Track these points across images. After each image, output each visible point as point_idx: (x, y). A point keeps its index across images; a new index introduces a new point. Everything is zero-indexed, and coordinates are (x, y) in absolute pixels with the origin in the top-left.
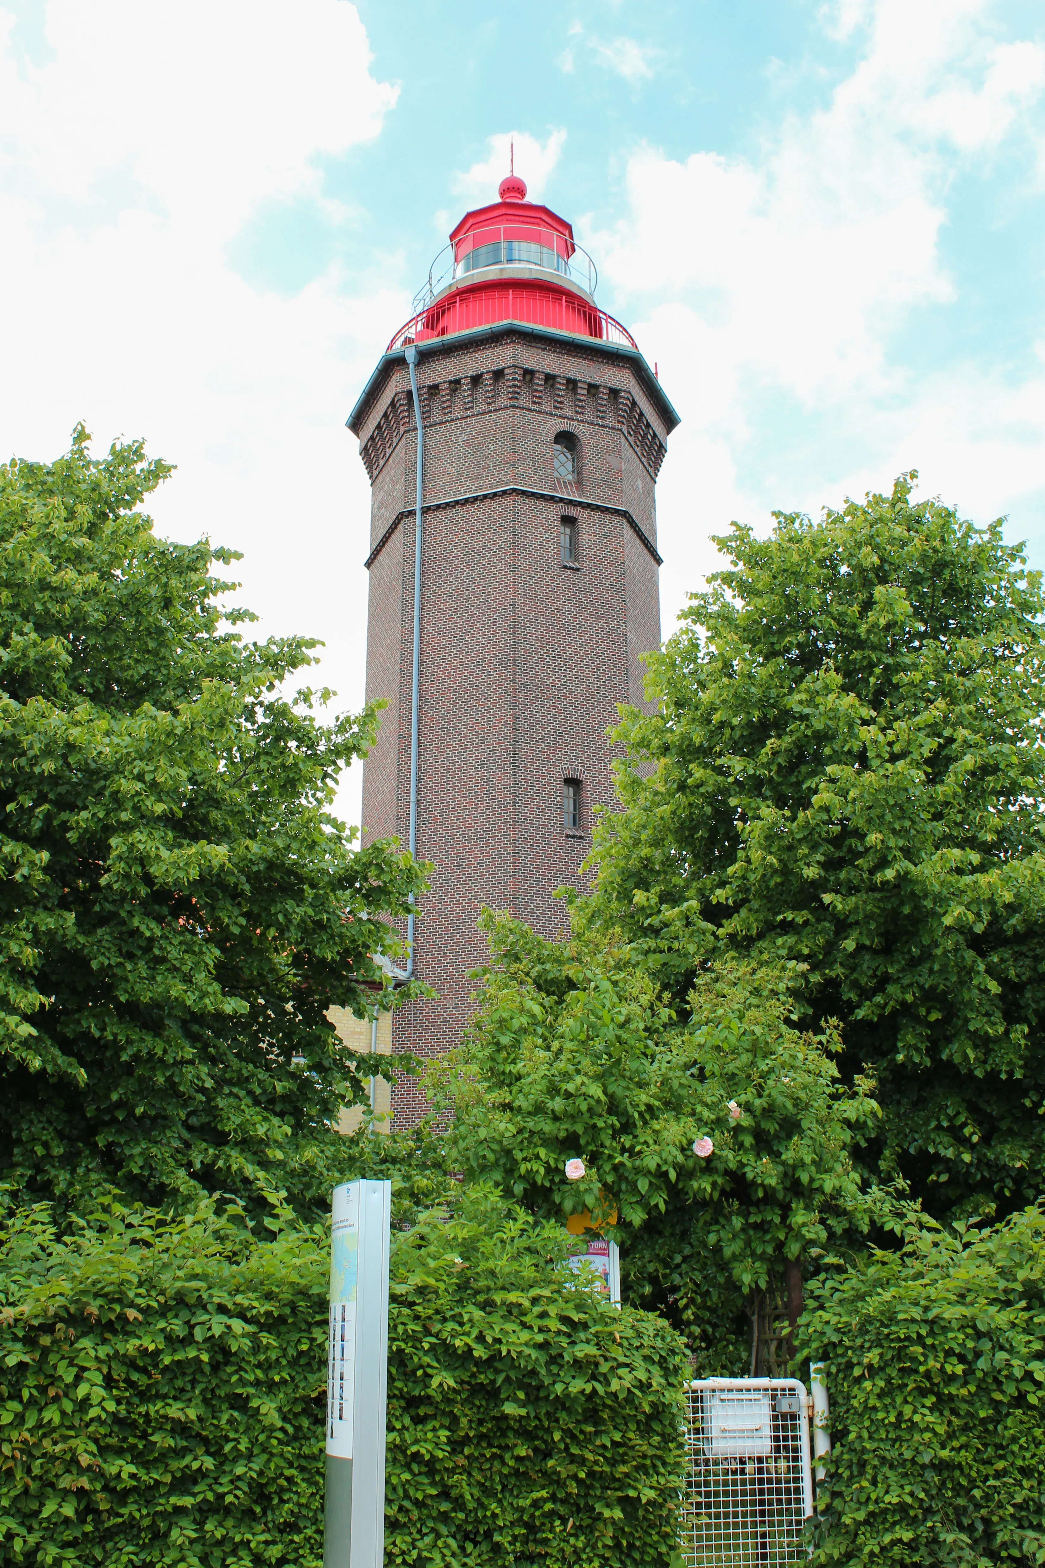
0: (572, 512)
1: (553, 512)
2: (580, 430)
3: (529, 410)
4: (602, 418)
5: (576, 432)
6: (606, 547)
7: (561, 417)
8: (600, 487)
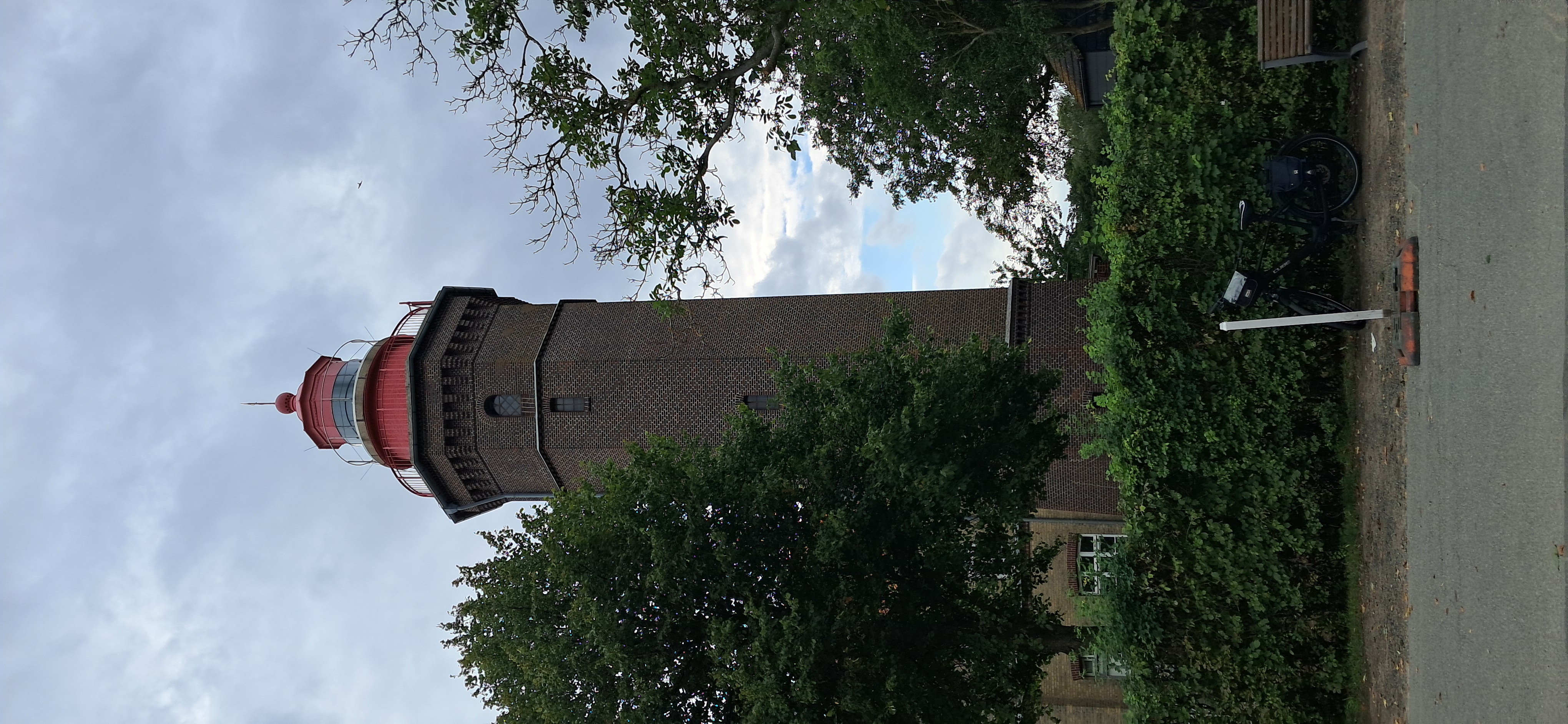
0: (546, 404)
1: (551, 419)
2: (480, 398)
3: (475, 437)
4: (467, 379)
5: (483, 400)
6: (567, 376)
7: (475, 412)
8: (522, 381)
